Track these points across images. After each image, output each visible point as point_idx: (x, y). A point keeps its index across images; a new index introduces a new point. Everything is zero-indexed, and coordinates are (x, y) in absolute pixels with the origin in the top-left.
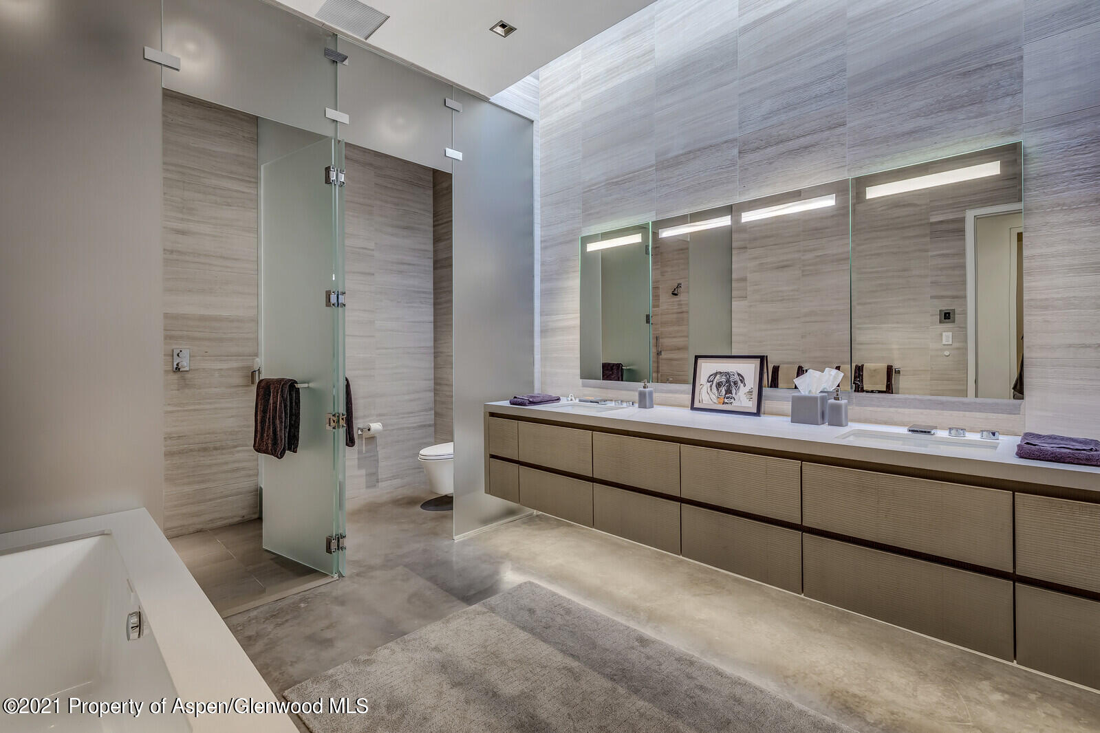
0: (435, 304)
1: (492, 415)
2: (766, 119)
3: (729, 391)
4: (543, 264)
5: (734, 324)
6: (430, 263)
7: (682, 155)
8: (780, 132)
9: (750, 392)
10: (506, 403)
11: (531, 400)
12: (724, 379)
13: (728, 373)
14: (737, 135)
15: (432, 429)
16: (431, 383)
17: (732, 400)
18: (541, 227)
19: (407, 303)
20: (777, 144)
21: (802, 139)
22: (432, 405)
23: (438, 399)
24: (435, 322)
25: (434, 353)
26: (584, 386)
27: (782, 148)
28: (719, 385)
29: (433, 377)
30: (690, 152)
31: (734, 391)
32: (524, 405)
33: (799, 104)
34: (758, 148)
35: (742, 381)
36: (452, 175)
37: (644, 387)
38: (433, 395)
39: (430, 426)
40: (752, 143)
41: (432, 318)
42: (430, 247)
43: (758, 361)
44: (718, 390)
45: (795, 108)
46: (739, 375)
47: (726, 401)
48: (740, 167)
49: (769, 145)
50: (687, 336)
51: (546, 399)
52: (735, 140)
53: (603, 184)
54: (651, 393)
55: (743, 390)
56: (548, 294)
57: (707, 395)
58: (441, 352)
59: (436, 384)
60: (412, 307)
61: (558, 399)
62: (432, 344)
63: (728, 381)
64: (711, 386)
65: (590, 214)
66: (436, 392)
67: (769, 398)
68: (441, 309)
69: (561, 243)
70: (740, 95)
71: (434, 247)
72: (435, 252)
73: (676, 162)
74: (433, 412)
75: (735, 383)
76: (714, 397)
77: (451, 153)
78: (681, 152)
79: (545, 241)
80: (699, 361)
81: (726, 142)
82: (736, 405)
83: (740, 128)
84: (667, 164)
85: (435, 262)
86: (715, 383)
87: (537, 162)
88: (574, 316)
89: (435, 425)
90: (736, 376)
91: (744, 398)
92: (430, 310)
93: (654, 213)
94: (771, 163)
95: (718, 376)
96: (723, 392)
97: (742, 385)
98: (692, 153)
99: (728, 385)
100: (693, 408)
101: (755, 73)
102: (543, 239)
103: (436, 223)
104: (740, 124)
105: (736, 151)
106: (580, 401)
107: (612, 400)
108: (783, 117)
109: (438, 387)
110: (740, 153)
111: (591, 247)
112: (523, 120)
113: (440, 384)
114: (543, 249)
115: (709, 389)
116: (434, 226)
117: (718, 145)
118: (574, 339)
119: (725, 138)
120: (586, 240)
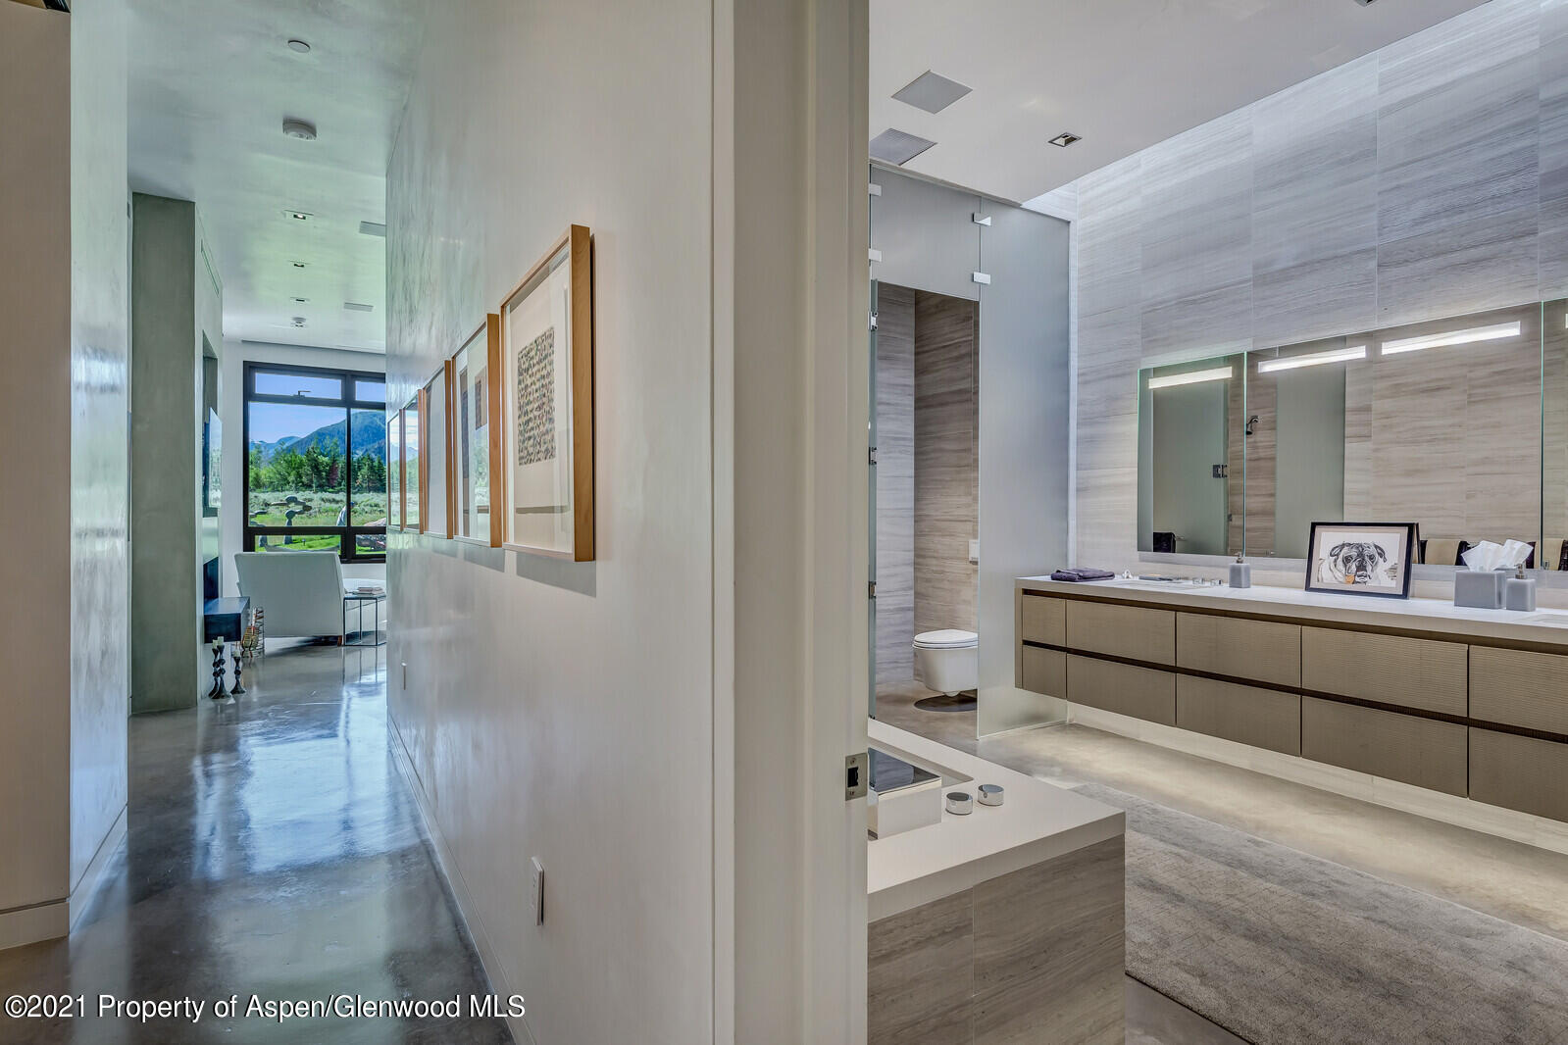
0: (916, 454)
1: (1026, 592)
2: (1417, 224)
3: (1361, 567)
4: (1080, 404)
5: (1347, 477)
6: (910, 401)
7: (1293, 267)
8: (1440, 242)
9: (1393, 569)
10: (1048, 578)
11: (1081, 574)
12: (1354, 553)
13: (1361, 546)
14: (1375, 244)
15: (911, 614)
16: (911, 555)
17: (1367, 579)
18: (1078, 357)
19: (885, 453)
20: (1437, 255)
21: (1472, 250)
22: (911, 583)
23: (919, 574)
24: (917, 476)
25: (915, 516)
26: (1142, 560)
27: (1441, 261)
28: (1347, 560)
29: (912, 547)
30: (1305, 264)
31: (1369, 568)
32: (1072, 580)
33: (1467, 205)
34: (1407, 261)
35: (1381, 555)
36: (978, 303)
37: (1238, 562)
38: (913, 570)
39: (909, 609)
40: (1398, 254)
41: (911, 472)
42: (911, 381)
43: (1405, 530)
44: (1346, 566)
45: (1462, 212)
46: (1376, 547)
47: (1357, 579)
48: (1379, 284)
49: (1422, 257)
50: (1272, 495)
51: (1098, 574)
52: (1373, 249)
53: (1173, 302)
54: (1247, 569)
55: (1382, 566)
56: (1088, 442)
57: (1328, 572)
58: (927, 516)
59: (917, 556)
60: (890, 458)
61: (1112, 576)
62: (911, 504)
63: (1361, 555)
64: (1335, 561)
65: (1152, 340)
66: (917, 566)
67: (1420, 577)
68: (927, 459)
69: (1109, 377)
70: (1379, 193)
71: (915, 380)
72: (917, 386)
73: (1286, 275)
74: (912, 592)
75: (1371, 558)
76: (1339, 575)
77: (979, 277)
78: (1291, 264)
79: (1083, 374)
80: (1317, 529)
81: (1359, 252)
82: (1371, 585)
83: (1380, 235)
84: (1268, 278)
85: (917, 400)
86: (1341, 556)
87: (1073, 274)
88: (1127, 470)
89: (915, 609)
90: (1373, 548)
91: (1383, 575)
92: (910, 460)
93: (1250, 341)
94: (1425, 280)
95: (1346, 549)
96: (1354, 568)
97: (1381, 560)
98: (1306, 266)
99: (1361, 560)
100: (1308, 588)
101: (1403, 165)
102: (1082, 371)
103: (920, 350)
104: (1379, 229)
105: (1373, 264)
106: (1141, 578)
107: (1186, 579)
108: (1444, 222)
109: (920, 560)
110: (1379, 266)
111: (1156, 384)
112: (1057, 223)
113: (924, 557)
114: (1082, 384)
115: (1332, 565)
116: (916, 354)
117: (1345, 255)
118: (1130, 500)
119: (1356, 248)
120: (1145, 374)
